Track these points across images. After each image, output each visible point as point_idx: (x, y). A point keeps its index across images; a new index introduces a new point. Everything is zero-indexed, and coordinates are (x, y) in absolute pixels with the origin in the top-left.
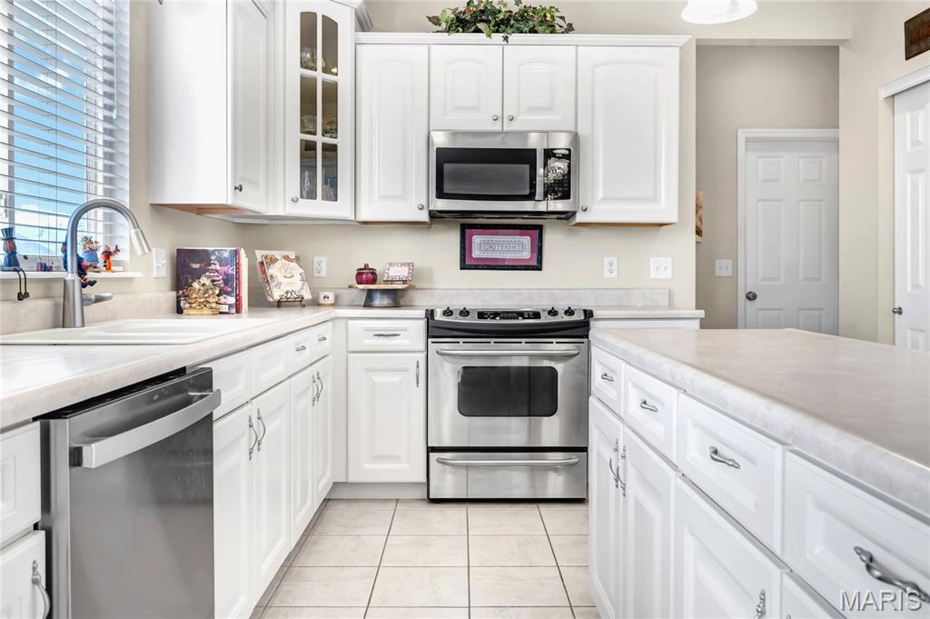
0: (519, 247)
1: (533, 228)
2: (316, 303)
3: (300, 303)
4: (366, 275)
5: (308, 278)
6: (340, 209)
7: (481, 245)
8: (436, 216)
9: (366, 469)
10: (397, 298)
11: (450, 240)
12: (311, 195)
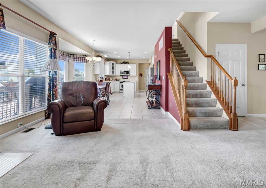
0: (126, 77)
1: (128, 76)
2: (113, 81)
3: (112, 81)
4: (116, 79)
5: (112, 79)
6: (114, 75)
7: (124, 77)
8: (121, 75)
9: (116, 91)
10: (118, 80)
11: (122, 77)
12: (113, 74)
